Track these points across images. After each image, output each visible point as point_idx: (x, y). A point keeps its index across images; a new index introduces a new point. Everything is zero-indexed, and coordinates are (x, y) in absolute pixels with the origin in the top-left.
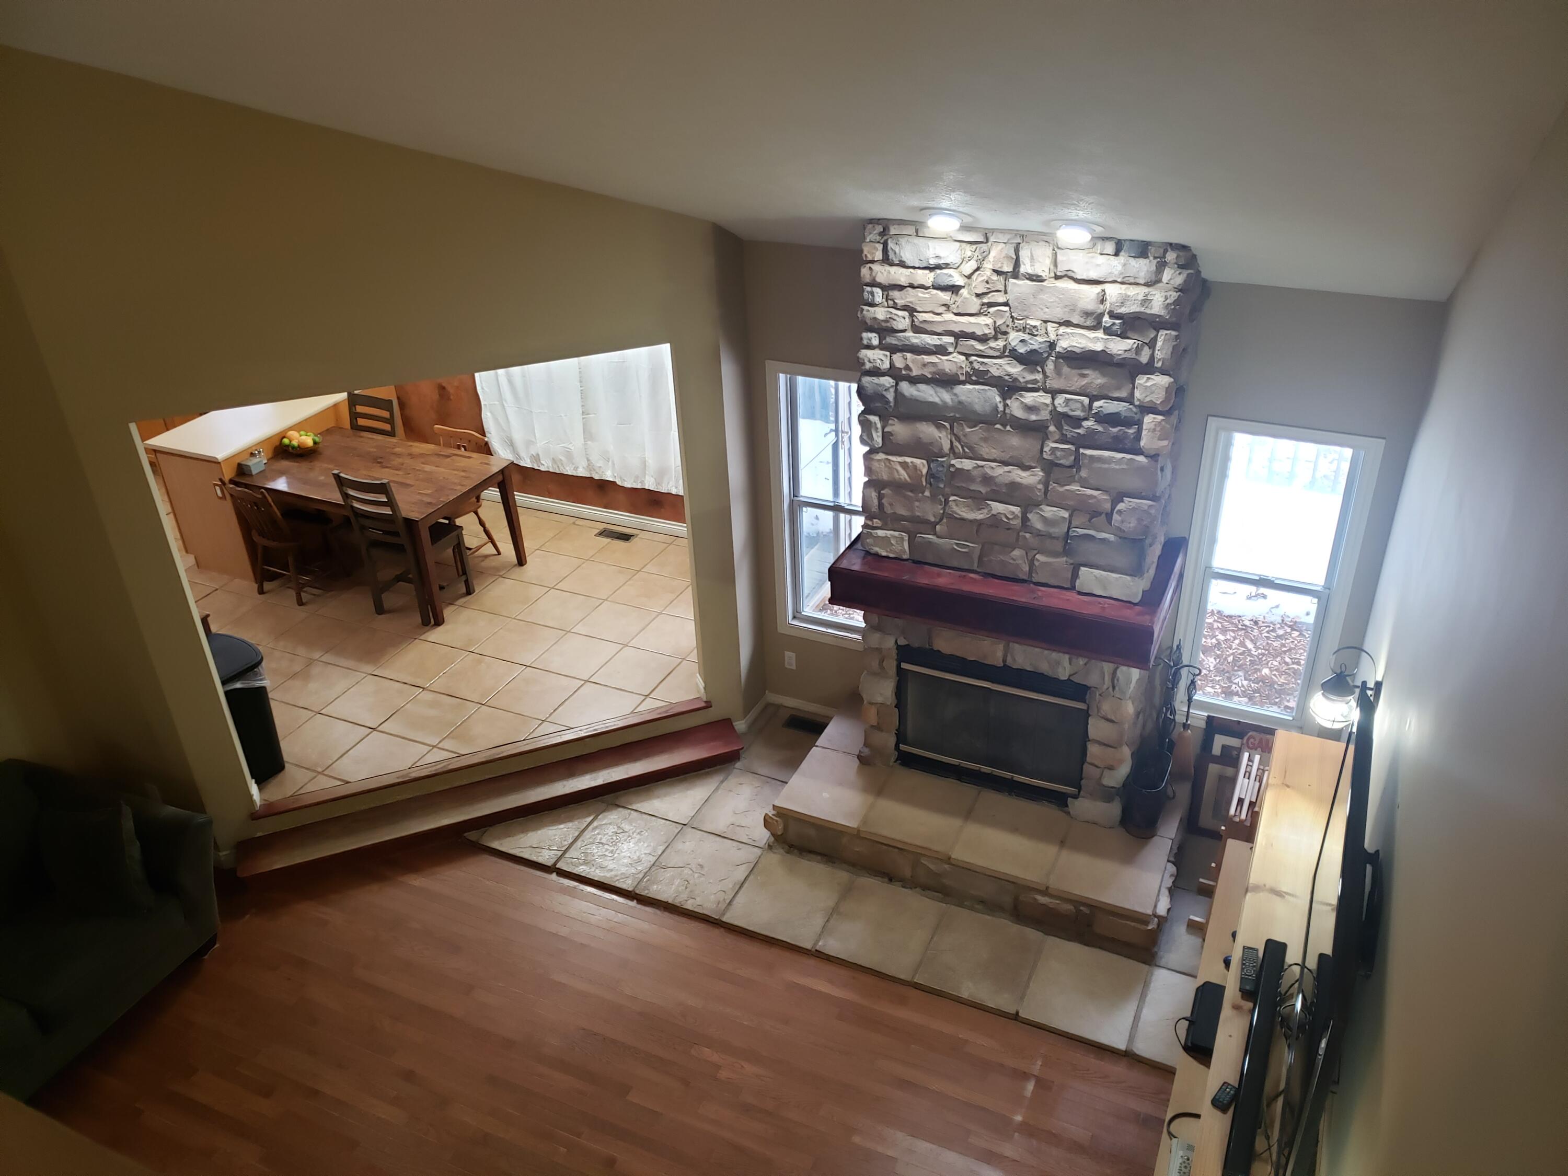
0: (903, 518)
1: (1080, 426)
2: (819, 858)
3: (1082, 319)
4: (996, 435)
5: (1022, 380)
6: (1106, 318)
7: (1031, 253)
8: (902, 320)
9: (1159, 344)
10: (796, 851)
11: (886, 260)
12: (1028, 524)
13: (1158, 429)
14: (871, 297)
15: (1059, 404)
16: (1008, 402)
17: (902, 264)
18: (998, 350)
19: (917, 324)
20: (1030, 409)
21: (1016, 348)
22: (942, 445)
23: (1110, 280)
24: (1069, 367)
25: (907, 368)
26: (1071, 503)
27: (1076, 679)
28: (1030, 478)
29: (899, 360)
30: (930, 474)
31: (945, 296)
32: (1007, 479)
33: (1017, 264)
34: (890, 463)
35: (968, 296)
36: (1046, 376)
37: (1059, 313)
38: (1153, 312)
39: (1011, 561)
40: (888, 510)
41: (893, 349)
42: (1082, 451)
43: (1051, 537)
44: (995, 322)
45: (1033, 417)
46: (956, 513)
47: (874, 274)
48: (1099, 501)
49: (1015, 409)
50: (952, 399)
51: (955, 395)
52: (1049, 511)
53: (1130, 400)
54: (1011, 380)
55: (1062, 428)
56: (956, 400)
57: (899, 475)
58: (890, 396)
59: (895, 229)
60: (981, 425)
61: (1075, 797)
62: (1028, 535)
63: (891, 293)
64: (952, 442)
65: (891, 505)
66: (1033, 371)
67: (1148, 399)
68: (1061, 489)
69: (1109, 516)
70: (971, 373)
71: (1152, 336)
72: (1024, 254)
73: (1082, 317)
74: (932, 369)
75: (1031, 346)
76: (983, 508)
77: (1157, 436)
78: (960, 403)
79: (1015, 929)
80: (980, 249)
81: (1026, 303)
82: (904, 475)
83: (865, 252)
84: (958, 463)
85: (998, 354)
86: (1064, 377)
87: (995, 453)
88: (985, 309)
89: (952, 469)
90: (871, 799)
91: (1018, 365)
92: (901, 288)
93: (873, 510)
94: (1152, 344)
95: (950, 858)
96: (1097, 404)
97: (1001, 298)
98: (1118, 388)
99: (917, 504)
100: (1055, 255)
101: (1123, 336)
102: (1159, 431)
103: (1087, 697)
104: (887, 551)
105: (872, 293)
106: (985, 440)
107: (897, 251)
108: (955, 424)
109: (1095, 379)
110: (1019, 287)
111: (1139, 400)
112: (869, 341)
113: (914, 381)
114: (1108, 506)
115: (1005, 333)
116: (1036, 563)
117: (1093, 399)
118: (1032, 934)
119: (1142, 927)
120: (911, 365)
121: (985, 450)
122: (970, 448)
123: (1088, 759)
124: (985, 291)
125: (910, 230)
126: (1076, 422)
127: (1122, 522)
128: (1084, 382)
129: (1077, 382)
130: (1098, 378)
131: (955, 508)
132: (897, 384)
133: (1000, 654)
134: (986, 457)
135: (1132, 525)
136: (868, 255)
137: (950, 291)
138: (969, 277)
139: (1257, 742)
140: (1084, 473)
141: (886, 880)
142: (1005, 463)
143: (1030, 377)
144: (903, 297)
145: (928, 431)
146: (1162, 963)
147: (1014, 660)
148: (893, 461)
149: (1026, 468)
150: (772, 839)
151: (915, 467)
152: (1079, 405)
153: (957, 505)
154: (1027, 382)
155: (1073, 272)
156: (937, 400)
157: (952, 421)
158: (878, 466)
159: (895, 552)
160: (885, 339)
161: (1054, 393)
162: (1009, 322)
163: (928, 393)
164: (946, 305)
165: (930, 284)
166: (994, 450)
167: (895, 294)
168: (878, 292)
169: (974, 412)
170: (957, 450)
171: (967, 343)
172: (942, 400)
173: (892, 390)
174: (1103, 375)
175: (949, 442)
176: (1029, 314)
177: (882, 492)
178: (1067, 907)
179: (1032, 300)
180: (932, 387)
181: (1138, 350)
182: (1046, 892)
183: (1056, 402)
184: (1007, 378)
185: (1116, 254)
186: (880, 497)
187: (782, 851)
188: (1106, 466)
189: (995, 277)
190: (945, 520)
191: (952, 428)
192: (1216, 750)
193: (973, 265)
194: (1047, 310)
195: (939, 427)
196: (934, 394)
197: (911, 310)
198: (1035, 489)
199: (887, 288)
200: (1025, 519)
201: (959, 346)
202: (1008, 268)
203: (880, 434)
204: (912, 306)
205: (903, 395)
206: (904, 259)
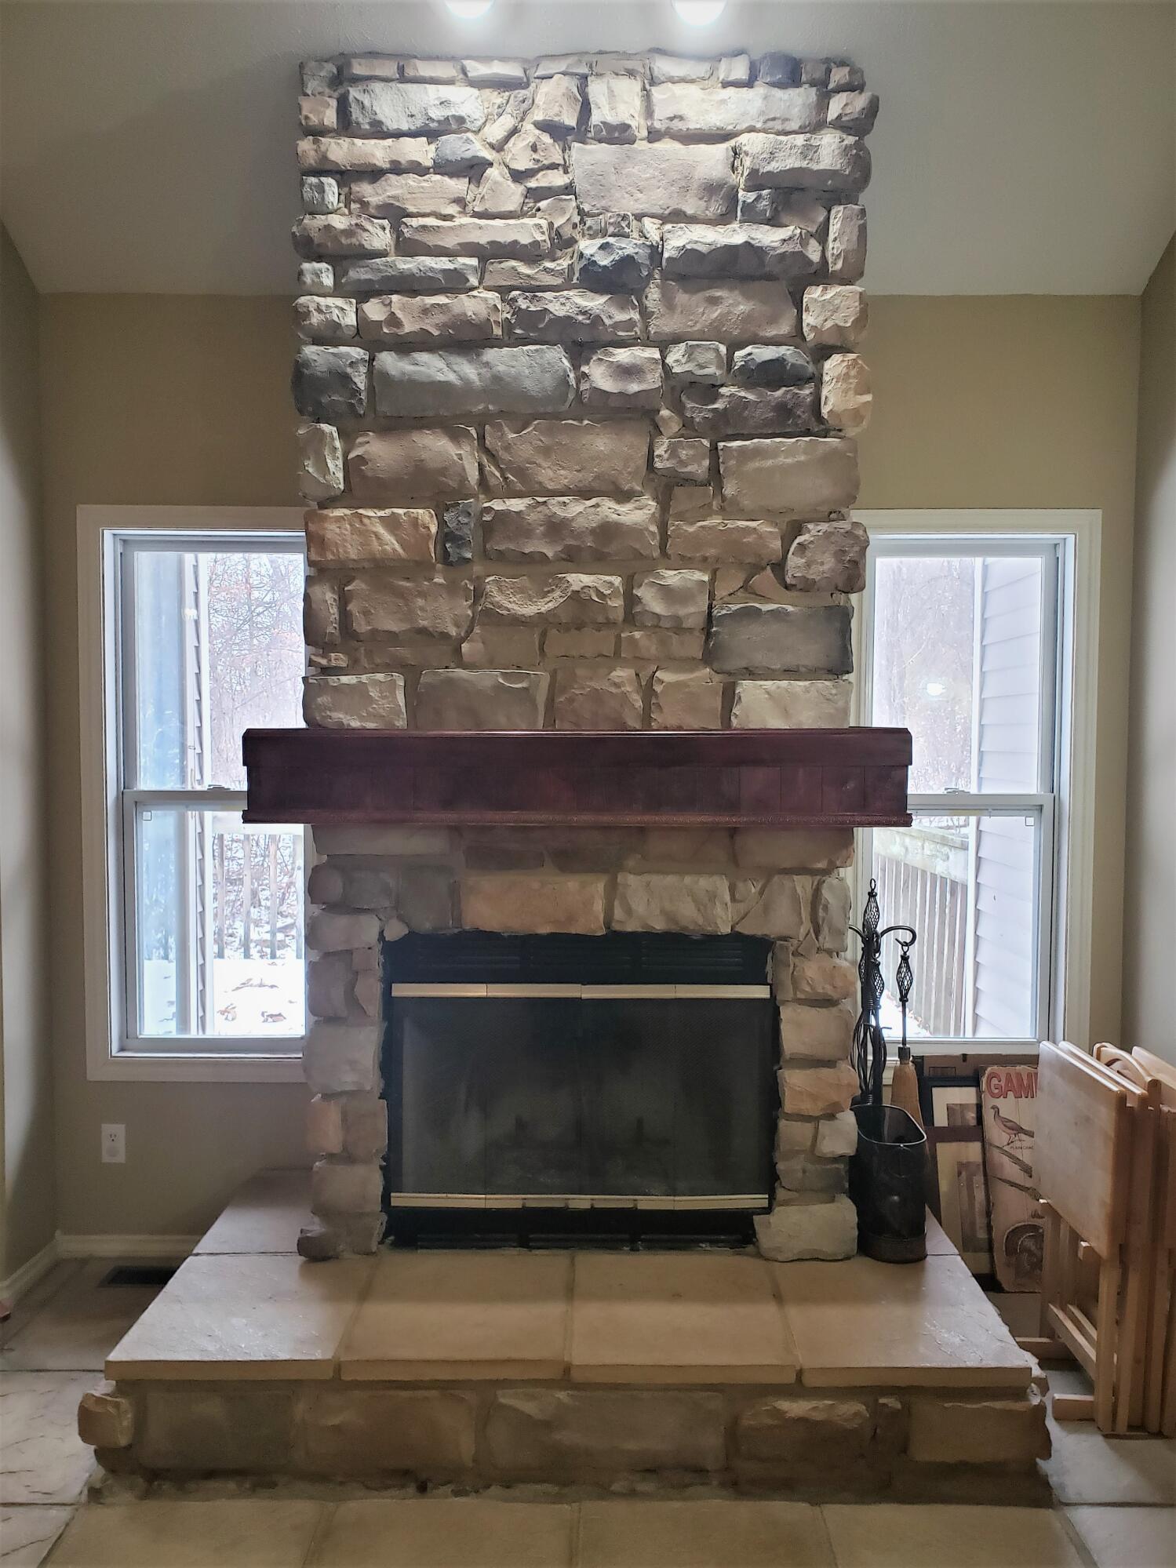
0: (392, 637)
1: (716, 397)
2: (232, 1485)
3: (703, 204)
4: (565, 440)
5: (608, 322)
6: (741, 193)
7: (608, 88)
8: (380, 232)
9: (834, 228)
10: (166, 1486)
11: (346, 126)
12: (638, 609)
13: (853, 373)
14: (317, 195)
15: (677, 361)
16: (585, 369)
17: (379, 131)
18: (561, 273)
19: (407, 235)
20: (628, 372)
21: (593, 259)
22: (464, 469)
23: (744, 126)
24: (686, 292)
25: (393, 320)
26: (711, 552)
27: (746, 929)
28: (638, 513)
29: (374, 310)
30: (447, 536)
31: (458, 186)
32: (593, 521)
33: (586, 109)
34: (361, 521)
35: (500, 179)
36: (645, 314)
37: (660, 198)
38: (821, 167)
39: (613, 690)
40: (361, 626)
41: (363, 293)
42: (721, 445)
43: (678, 627)
44: (551, 224)
45: (634, 387)
46: (500, 607)
47: (323, 148)
48: (760, 537)
49: (599, 376)
50: (479, 374)
51: (487, 364)
52: (672, 577)
53: (797, 336)
54: (588, 322)
55: (684, 407)
56: (489, 375)
57: (381, 545)
58: (360, 381)
59: (360, 65)
60: (536, 422)
61: (768, 1210)
62: (637, 635)
63: (355, 188)
64: (481, 467)
65: (366, 613)
66: (623, 308)
67: (829, 324)
68: (691, 529)
69: (779, 567)
70: (513, 321)
71: (821, 219)
72: (597, 90)
73: (700, 199)
74: (441, 318)
75: (620, 252)
76: (553, 590)
77: (852, 386)
78: (497, 379)
79: (744, 1512)
80: (516, 97)
81: (603, 182)
82: (391, 543)
83: (304, 113)
84: (497, 505)
85: (559, 281)
86: (679, 310)
87: (566, 477)
88: (531, 205)
89: (487, 518)
90: (348, 1308)
91: (597, 296)
92: (374, 174)
93: (330, 629)
94: (822, 235)
95: (568, 1369)
96: (739, 354)
97: (557, 179)
98: (773, 320)
99: (420, 602)
100: (647, 97)
101: (774, 222)
102: (854, 377)
103: (769, 968)
104: (361, 718)
105: (321, 189)
106: (546, 451)
107: (367, 103)
108: (487, 427)
109: (734, 305)
110: (588, 156)
111: (814, 328)
112: (316, 280)
113: (406, 346)
114: (777, 544)
115: (572, 242)
116: (658, 688)
117: (734, 347)
118: (789, 1512)
119: (1018, 1406)
120: (399, 314)
121: (548, 474)
122: (521, 473)
123: (788, 1106)
124: (531, 165)
125: (389, 69)
126: (708, 390)
127: (808, 565)
128: (716, 313)
129: (703, 314)
130: (739, 303)
131: (499, 598)
132: (372, 359)
133: (599, 907)
134: (550, 486)
135: (826, 567)
136: (311, 116)
137: (465, 177)
138: (499, 147)
139: (1003, 1083)
140: (729, 490)
141: (411, 1490)
142: (585, 494)
143: (621, 317)
144: (380, 192)
145: (436, 446)
146: (1071, 1494)
147: (629, 911)
148: (369, 517)
149: (623, 496)
150: (101, 1472)
151: (415, 522)
152: (711, 355)
153: (500, 590)
154: (617, 325)
155: (681, 118)
156: (451, 377)
157: (482, 421)
158: (338, 530)
159: (375, 716)
160: (346, 273)
161: (663, 344)
162: (577, 219)
163: (433, 367)
164: (460, 201)
165: (429, 163)
166: (562, 472)
167: (365, 190)
168: (330, 183)
169: (524, 396)
170: (492, 482)
171: (503, 265)
172: (461, 379)
173: (363, 369)
174: (748, 296)
175: (477, 464)
176: (610, 203)
177: (346, 589)
178: (850, 1410)
179: (613, 178)
180: (441, 356)
181: (803, 241)
182: (798, 1387)
183: (669, 360)
184: (580, 318)
185: (749, 84)
186: (343, 600)
187: (128, 1497)
188: (770, 463)
189: (546, 139)
190: (477, 630)
191: (482, 438)
192: (941, 1119)
193: (507, 122)
194: (640, 195)
195: (456, 436)
196: (446, 369)
197: (395, 214)
198: (646, 533)
199: (346, 176)
200: (631, 600)
201: (487, 276)
202: (570, 120)
203: (340, 463)
204: (397, 204)
205: (385, 376)
206: (380, 117)
